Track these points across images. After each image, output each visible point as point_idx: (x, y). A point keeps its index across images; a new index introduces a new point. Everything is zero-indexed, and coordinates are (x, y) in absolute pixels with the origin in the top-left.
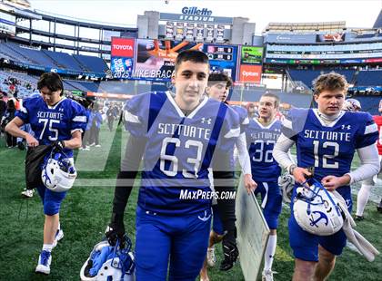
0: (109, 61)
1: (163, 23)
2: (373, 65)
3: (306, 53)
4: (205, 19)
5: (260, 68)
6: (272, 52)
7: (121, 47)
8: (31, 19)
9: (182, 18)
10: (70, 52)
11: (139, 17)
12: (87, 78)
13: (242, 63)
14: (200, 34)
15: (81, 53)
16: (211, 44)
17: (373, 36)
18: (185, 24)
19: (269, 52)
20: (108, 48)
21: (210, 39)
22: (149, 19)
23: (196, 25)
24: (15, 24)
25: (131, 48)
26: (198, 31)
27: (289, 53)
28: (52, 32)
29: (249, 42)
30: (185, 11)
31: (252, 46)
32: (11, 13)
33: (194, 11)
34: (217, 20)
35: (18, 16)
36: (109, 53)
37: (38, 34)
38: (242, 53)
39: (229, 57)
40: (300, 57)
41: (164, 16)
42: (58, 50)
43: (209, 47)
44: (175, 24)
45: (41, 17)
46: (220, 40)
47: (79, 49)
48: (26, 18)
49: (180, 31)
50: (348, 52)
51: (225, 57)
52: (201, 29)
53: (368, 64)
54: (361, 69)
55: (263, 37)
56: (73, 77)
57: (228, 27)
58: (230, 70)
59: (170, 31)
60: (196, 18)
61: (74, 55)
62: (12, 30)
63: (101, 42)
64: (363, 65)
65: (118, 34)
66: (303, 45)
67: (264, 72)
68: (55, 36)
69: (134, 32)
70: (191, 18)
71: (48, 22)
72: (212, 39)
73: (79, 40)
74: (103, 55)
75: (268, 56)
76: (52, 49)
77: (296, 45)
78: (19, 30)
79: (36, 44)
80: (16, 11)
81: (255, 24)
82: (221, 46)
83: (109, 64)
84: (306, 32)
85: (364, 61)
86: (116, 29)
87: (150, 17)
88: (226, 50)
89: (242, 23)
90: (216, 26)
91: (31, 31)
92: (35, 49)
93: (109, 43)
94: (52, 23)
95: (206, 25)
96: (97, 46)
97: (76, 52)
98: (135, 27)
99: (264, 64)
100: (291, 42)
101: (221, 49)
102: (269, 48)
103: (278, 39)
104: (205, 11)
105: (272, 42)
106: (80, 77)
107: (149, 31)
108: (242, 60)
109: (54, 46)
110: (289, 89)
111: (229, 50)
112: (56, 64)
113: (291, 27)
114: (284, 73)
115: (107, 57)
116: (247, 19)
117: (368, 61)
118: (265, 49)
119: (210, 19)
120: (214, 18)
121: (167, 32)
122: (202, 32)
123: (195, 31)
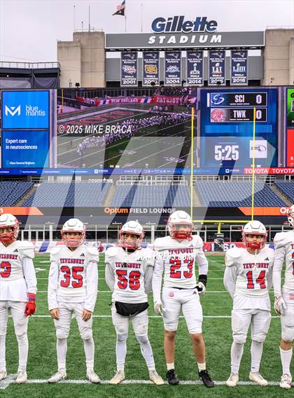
4: (203, 39)
9: (152, 40)
11: (62, 46)
13: (289, 125)
14: (195, 71)
21: (217, 80)
22: (82, 49)
23: (184, 53)
26: (190, 67)
30: (159, 25)
33: (179, 24)
38: (287, 102)
51: (250, 114)
52: (196, 61)
60: (184, 39)
69: (52, 75)
70: (173, 39)
82: (239, 90)
87: (84, 42)
88: (250, 99)
90: (228, 53)
95: (206, 55)
98: (54, 65)
101: (239, 99)
104: (202, 22)
107: (82, 72)
108: (289, 118)
111: (259, 99)
119: (215, 39)
120: (222, 34)
121: (124, 74)
122: (200, 67)
123: (185, 66)
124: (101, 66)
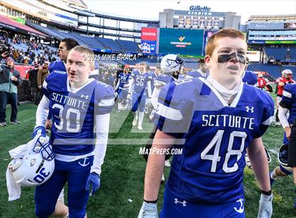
0: (140, 44)
1: (176, 17)
3: (277, 36)
4: (206, 14)
6: (253, 36)
7: (148, 34)
8: (88, 16)
9: (189, 13)
10: (114, 38)
11: (160, 13)
14: (202, 24)
15: (121, 38)
16: (210, 31)
18: (192, 17)
19: (251, 36)
20: (139, 35)
21: (209, 27)
22: (167, 14)
23: (199, 18)
24: (77, 20)
25: (155, 34)
26: (201, 22)
27: (264, 36)
28: (102, 25)
30: (192, 8)
32: (75, 13)
33: (198, 8)
34: (214, 14)
35: (79, 15)
36: (140, 38)
37: (92, 26)
40: (273, 39)
41: (177, 12)
42: (105, 37)
43: (209, 33)
44: (185, 17)
45: (94, 15)
46: (216, 28)
47: (119, 36)
48: (85, 16)
49: (188, 22)
52: (203, 21)
55: (246, 26)
57: (221, 19)
59: (182, 22)
60: (200, 13)
61: (116, 40)
62: (75, 24)
63: (135, 31)
65: (146, 25)
66: (274, 30)
68: (104, 27)
69: (157, 23)
70: (196, 13)
71: (99, 18)
73: (120, 30)
74: (136, 40)
75: (250, 38)
76: (101, 36)
77: (269, 30)
78: (80, 24)
79: (91, 33)
80: (78, 11)
81: (240, 17)
83: (139, 46)
84: (277, 22)
86: (145, 22)
87: (168, 13)
89: (232, 16)
90: (213, 19)
91: (88, 25)
92: (90, 36)
93: (140, 32)
94: (102, 19)
95: (206, 18)
96: (132, 33)
97: (118, 38)
98: (158, 20)
100: (266, 28)
102: (251, 33)
103: (257, 27)
104: (205, 8)
105: (252, 29)
107: (167, 22)
109: (103, 34)
110: (265, 62)
112: (104, 46)
113: (266, 18)
114: (261, 50)
115: (139, 41)
116: (235, 13)
118: (248, 33)
119: (210, 14)
120: (212, 12)
121: (180, 23)
122: (204, 23)
123: (199, 22)
124: (172, 20)
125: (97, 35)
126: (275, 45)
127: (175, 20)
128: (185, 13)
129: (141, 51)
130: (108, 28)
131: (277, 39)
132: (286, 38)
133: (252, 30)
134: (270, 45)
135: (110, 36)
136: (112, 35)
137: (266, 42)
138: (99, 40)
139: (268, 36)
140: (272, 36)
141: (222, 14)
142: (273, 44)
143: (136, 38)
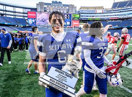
0: (27, 20)
2: (112, 20)
3: (93, 16)
4: (60, 5)
5: (79, 21)
7: (31, 15)
9: (52, 4)
10: (12, 17)
11: (37, 4)
12: (19, 26)
13: (73, 20)
15: (16, 17)
17: (111, 11)
18: (53, 7)
19: (81, 16)
20: (26, 15)
22: (41, 5)
23: (57, 7)
25: (35, 15)
26: (58, 9)
27: (87, 16)
28: (5, 9)
29: (75, 13)
30: (53, 2)
31: (76, 14)
33: (56, 2)
36: (27, 17)
38: (73, 16)
39: (69, 18)
41: (46, 4)
42: (7, 16)
44: (50, 6)
46: (65, 12)
47: (15, 16)
49: (52, 9)
50: (105, 16)
51: (67, 18)
52: (59, 8)
53: (111, 20)
54: (109, 21)
55: (79, 11)
56: (14, 26)
57: (68, 8)
58: (69, 22)
59: (49, 9)
60: (57, 5)
61: (13, 18)
63: (24, 13)
64: (109, 20)
65: (30, 10)
66: (91, 14)
67: (80, 22)
68: (6, 11)
70: (55, 5)
71: (3, 6)
72: (63, 12)
73: (15, 12)
74: (25, 18)
75: (81, 17)
76: (5, 16)
81: (76, 7)
82: (66, 14)
83: (27, 21)
84: (92, 10)
85: (109, 19)
87: (41, 4)
88: (67, 15)
89: (72, 6)
90: (64, 7)
93: (27, 13)
94: (5, 6)
95: (60, 7)
96: (22, 14)
97: (14, 17)
98: (36, 8)
99: (80, 20)
100: (88, 13)
101: (66, 15)
102: (81, 15)
103: (84, 12)
104: (60, 2)
106: (16, 26)
107: (41, 9)
108: (73, 19)
109: (6, 14)
111: (69, 16)
112: (7, 21)
113: (88, 8)
115: (26, 18)
116: (74, 5)
117: (111, 19)
118: (80, 15)
119: (62, 5)
120: (63, 5)
121: (47, 10)
122: (59, 9)
124: (44, 8)
125: (2, 15)
126: (92, 20)
127: (45, 8)
128: (50, 4)
129: (28, 24)
130: (9, 11)
131: (93, 17)
132: (96, 17)
133: (82, 13)
134: (90, 20)
135: (10, 15)
136: (11, 15)
137: (88, 19)
138: (4, 18)
139: (89, 16)
140: (91, 16)
141: (68, 6)
142: (91, 20)
143: (25, 17)
